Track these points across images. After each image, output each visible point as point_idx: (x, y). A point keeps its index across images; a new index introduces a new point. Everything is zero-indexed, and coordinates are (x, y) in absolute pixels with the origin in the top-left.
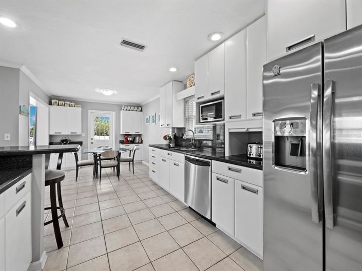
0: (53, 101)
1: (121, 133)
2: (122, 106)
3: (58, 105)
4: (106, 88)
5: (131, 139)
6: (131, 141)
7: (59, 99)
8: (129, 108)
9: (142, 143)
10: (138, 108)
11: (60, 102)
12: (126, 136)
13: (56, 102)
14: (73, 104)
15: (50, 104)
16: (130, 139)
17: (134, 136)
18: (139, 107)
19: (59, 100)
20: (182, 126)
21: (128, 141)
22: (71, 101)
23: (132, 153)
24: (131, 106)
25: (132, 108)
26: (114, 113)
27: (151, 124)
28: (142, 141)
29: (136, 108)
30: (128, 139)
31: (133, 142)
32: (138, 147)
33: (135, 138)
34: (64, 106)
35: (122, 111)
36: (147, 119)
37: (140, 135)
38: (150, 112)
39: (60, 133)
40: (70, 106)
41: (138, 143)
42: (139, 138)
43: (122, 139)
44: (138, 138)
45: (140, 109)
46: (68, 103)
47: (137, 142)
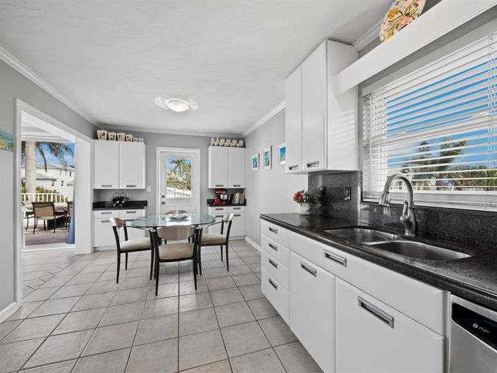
0: (99, 132)
1: (210, 187)
2: (211, 138)
3: (108, 139)
4: (175, 96)
5: (226, 197)
6: (226, 201)
7: (109, 128)
8: (222, 141)
9: (245, 204)
10: (238, 142)
11: (110, 134)
12: (218, 191)
13: (104, 134)
14: (131, 136)
15: (95, 137)
16: (224, 197)
17: (232, 192)
18: (239, 140)
19: (109, 131)
20: (351, 166)
21: (222, 201)
22: (127, 132)
23: (226, 225)
24: (226, 139)
25: (229, 141)
26: (198, 151)
27: (263, 169)
28: (245, 201)
29: (235, 142)
30: (222, 196)
31: (229, 203)
32: (237, 212)
33: (232, 196)
34: (117, 140)
35: (210, 147)
36: (255, 160)
37: (241, 191)
38: (260, 147)
39: (111, 186)
40: (125, 140)
41: (239, 204)
42: (240, 196)
43: (212, 197)
44: (237, 195)
45: (241, 143)
46: (123, 135)
47: (237, 202)
